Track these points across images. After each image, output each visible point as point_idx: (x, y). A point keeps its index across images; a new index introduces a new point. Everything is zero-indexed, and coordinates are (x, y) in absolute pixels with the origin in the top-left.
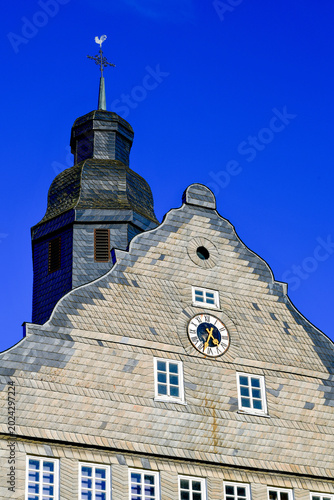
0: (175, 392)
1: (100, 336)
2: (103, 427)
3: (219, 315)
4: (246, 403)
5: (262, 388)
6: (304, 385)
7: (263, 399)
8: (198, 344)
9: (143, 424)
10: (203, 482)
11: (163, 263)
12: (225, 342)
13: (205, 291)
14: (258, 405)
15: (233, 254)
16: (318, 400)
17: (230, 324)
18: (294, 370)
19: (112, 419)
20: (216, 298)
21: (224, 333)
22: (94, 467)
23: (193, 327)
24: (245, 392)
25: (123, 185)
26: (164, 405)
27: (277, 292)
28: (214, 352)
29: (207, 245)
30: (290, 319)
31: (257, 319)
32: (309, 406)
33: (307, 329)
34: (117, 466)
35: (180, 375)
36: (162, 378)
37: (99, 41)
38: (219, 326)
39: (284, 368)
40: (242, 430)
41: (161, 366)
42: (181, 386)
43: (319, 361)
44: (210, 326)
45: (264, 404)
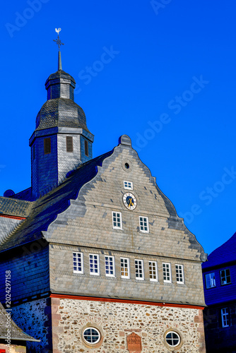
0: (119, 225)
1: (95, 204)
2: (97, 241)
3: (133, 192)
4: (142, 228)
5: (147, 222)
6: (162, 220)
7: (148, 227)
8: (126, 205)
9: (110, 239)
10: (128, 259)
11: (114, 171)
12: (135, 204)
13: (128, 182)
14: (146, 229)
15: (137, 166)
16: (166, 226)
17: (137, 196)
18: (158, 214)
19: (100, 237)
20: (132, 185)
21: (135, 200)
22: (93, 255)
23: (125, 198)
24: (142, 224)
25: (76, 115)
26: (116, 231)
27: (152, 182)
28: (132, 208)
29: (128, 162)
30: (157, 193)
31: (146, 194)
32: (163, 229)
33: (163, 197)
34: (101, 255)
35: (121, 218)
36: (115, 219)
37: (57, 31)
38: (133, 197)
39: (155, 214)
40: (141, 239)
41: (114, 215)
42: (121, 222)
43: (166, 210)
44: (130, 197)
45: (148, 229)
